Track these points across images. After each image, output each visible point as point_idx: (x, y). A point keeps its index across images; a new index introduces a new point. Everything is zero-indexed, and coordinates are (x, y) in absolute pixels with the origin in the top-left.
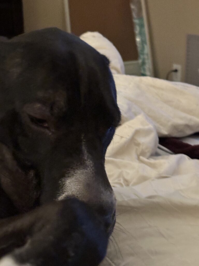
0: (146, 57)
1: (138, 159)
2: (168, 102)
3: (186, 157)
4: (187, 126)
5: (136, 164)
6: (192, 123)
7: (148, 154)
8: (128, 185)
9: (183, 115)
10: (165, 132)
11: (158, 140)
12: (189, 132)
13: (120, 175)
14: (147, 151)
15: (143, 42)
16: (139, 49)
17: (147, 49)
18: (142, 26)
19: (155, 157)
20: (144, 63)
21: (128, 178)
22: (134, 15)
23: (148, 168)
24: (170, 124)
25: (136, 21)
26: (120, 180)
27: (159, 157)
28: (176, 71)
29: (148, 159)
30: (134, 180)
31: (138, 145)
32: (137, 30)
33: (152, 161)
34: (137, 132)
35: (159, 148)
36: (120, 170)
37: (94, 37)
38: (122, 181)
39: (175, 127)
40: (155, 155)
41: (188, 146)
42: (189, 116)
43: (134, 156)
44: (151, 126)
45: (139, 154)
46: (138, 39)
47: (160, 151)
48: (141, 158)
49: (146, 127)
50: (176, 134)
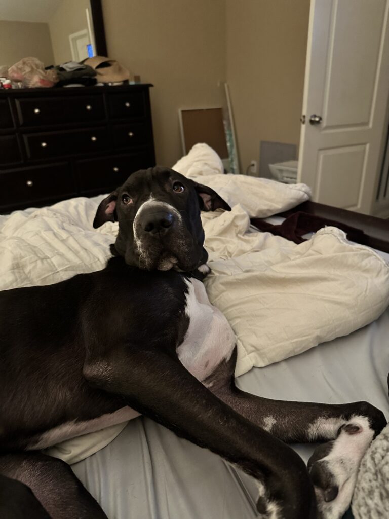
0: (233, 156)
1: (237, 236)
2: (255, 194)
3: (270, 234)
4: (269, 210)
5: (235, 240)
6: (272, 208)
7: (243, 232)
8: (231, 257)
9: (267, 202)
10: (254, 215)
11: (250, 221)
12: (270, 214)
13: (225, 248)
14: (242, 230)
15: (232, 146)
16: (229, 151)
17: (234, 151)
18: (231, 135)
19: (248, 234)
20: (232, 161)
21: (230, 251)
22: (226, 128)
23: (244, 244)
24: (257, 209)
25: (227, 132)
26: (224, 253)
27: (251, 234)
28: (253, 165)
29: (243, 236)
30: (235, 253)
31: (237, 226)
32: (228, 138)
33: (246, 237)
34: (236, 218)
35: (251, 227)
36: (225, 246)
37: (202, 147)
38: (226, 254)
39: (261, 211)
40: (248, 232)
41: (271, 225)
42: (270, 204)
43: (234, 234)
44: (245, 213)
45: (237, 232)
46: (228, 145)
47: (251, 229)
48: (239, 235)
49: (242, 214)
50: (261, 216)
